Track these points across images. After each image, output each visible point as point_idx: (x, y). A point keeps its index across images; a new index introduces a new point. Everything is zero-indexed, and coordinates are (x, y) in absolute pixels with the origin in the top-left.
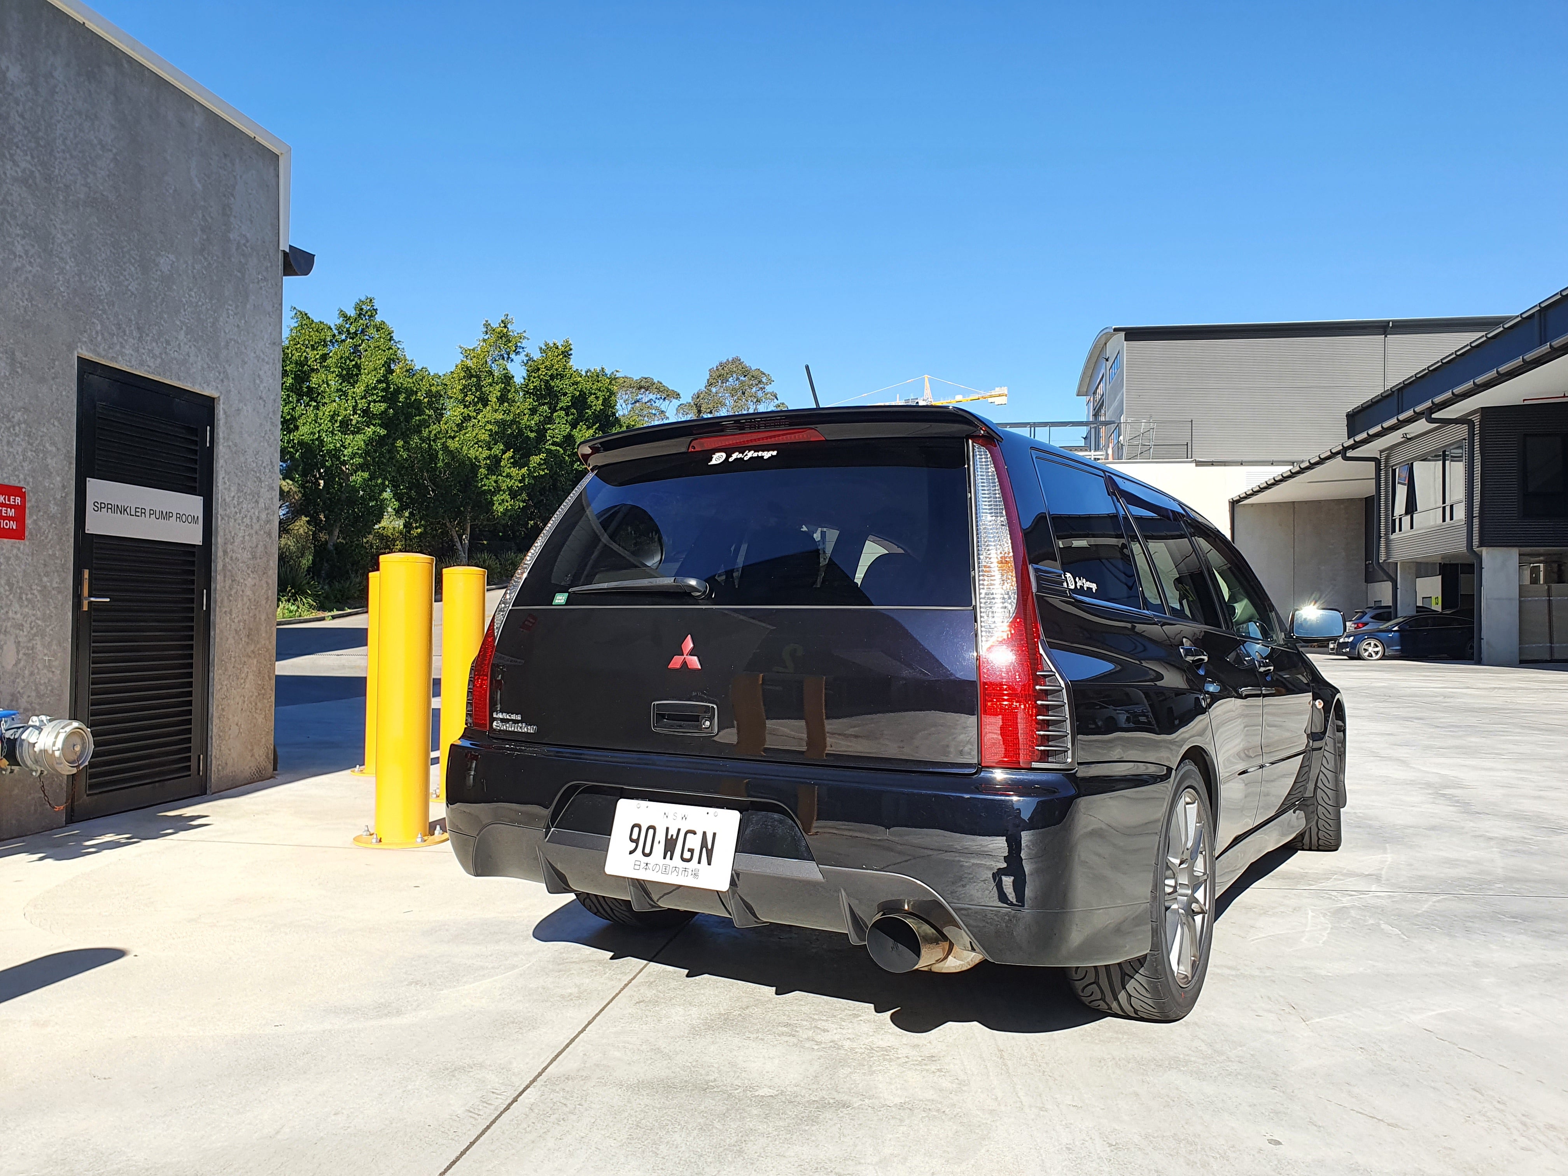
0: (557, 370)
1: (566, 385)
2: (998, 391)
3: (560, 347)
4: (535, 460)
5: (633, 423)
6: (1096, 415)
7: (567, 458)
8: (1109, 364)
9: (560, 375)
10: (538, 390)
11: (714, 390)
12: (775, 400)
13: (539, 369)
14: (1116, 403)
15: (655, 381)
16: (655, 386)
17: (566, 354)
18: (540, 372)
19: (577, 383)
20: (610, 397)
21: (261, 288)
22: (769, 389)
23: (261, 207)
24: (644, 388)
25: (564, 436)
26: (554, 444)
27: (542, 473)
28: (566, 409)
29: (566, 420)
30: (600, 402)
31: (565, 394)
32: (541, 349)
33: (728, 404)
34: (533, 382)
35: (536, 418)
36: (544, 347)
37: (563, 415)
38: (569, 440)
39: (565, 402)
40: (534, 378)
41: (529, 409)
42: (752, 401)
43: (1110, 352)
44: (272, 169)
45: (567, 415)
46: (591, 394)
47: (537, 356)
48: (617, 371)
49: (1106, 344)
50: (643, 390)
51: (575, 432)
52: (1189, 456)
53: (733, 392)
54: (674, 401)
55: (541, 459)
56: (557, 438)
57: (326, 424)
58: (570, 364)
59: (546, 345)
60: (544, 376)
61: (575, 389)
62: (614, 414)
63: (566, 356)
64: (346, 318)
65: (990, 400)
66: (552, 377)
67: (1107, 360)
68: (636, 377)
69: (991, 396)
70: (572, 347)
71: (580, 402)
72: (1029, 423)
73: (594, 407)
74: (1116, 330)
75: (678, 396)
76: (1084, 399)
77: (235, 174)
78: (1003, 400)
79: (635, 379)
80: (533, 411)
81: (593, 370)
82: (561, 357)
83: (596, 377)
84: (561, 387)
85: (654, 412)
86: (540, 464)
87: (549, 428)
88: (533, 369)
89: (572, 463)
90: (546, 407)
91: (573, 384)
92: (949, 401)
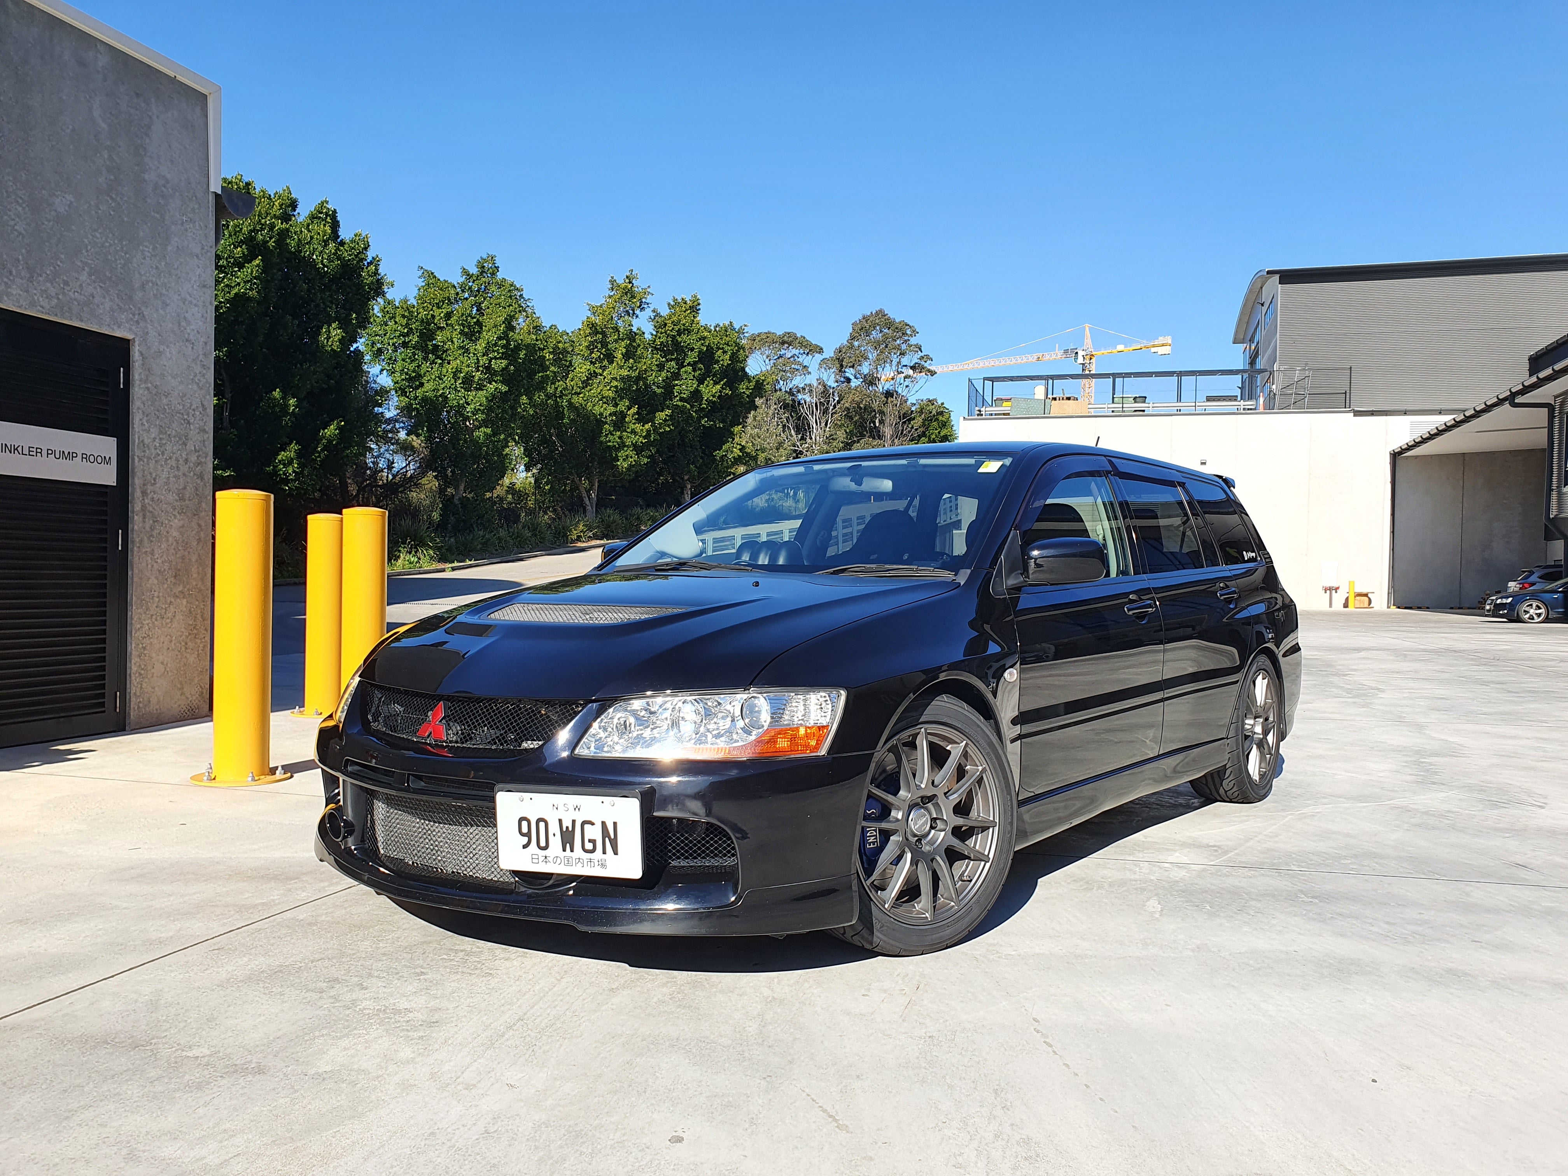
0: (684, 325)
1: (693, 340)
2: (1161, 340)
3: (688, 302)
4: (661, 416)
5: (763, 378)
6: (1252, 363)
7: (694, 414)
8: (1264, 309)
9: (687, 330)
10: (665, 346)
11: (856, 344)
12: (920, 352)
13: (666, 324)
14: (1270, 351)
15: (799, 335)
16: (798, 341)
17: (694, 308)
18: (667, 328)
19: (704, 338)
20: (738, 351)
21: (186, 230)
22: (913, 341)
23: (185, 147)
24: (787, 343)
25: (691, 392)
26: (682, 399)
27: (668, 429)
28: (694, 365)
29: (694, 376)
30: (728, 357)
31: (692, 350)
32: (669, 304)
33: (871, 357)
34: (660, 338)
35: (664, 374)
36: (672, 303)
37: (690, 371)
38: (696, 395)
39: (692, 357)
40: (661, 333)
41: (656, 365)
42: (894, 354)
43: (1266, 297)
44: (198, 110)
45: (694, 370)
46: (719, 348)
47: (665, 312)
48: (745, 326)
49: (1262, 288)
50: (786, 345)
51: (702, 388)
52: (1347, 405)
53: (876, 345)
54: (817, 355)
55: (667, 415)
56: (684, 394)
57: (448, 380)
58: (698, 319)
59: (675, 300)
60: (671, 331)
61: (702, 344)
62: (743, 369)
63: (694, 311)
64: (469, 276)
65: (1153, 350)
66: (679, 333)
67: (1262, 305)
68: (780, 332)
69: (1154, 346)
70: (700, 301)
71: (707, 357)
73: (721, 362)
74: (1269, 272)
75: (821, 350)
76: (1242, 346)
77: (150, 114)
78: (1166, 350)
79: (778, 334)
80: (661, 367)
81: (721, 325)
82: (689, 311)
83: (727, 330)
84: (689, 342)
85: (796, 367)
86: (665, 420)
87: (677, 385)
88: (661, 325)
89: (700, 418)
90: (673, 363)
91: (700, 339)
92: (1110, 351)
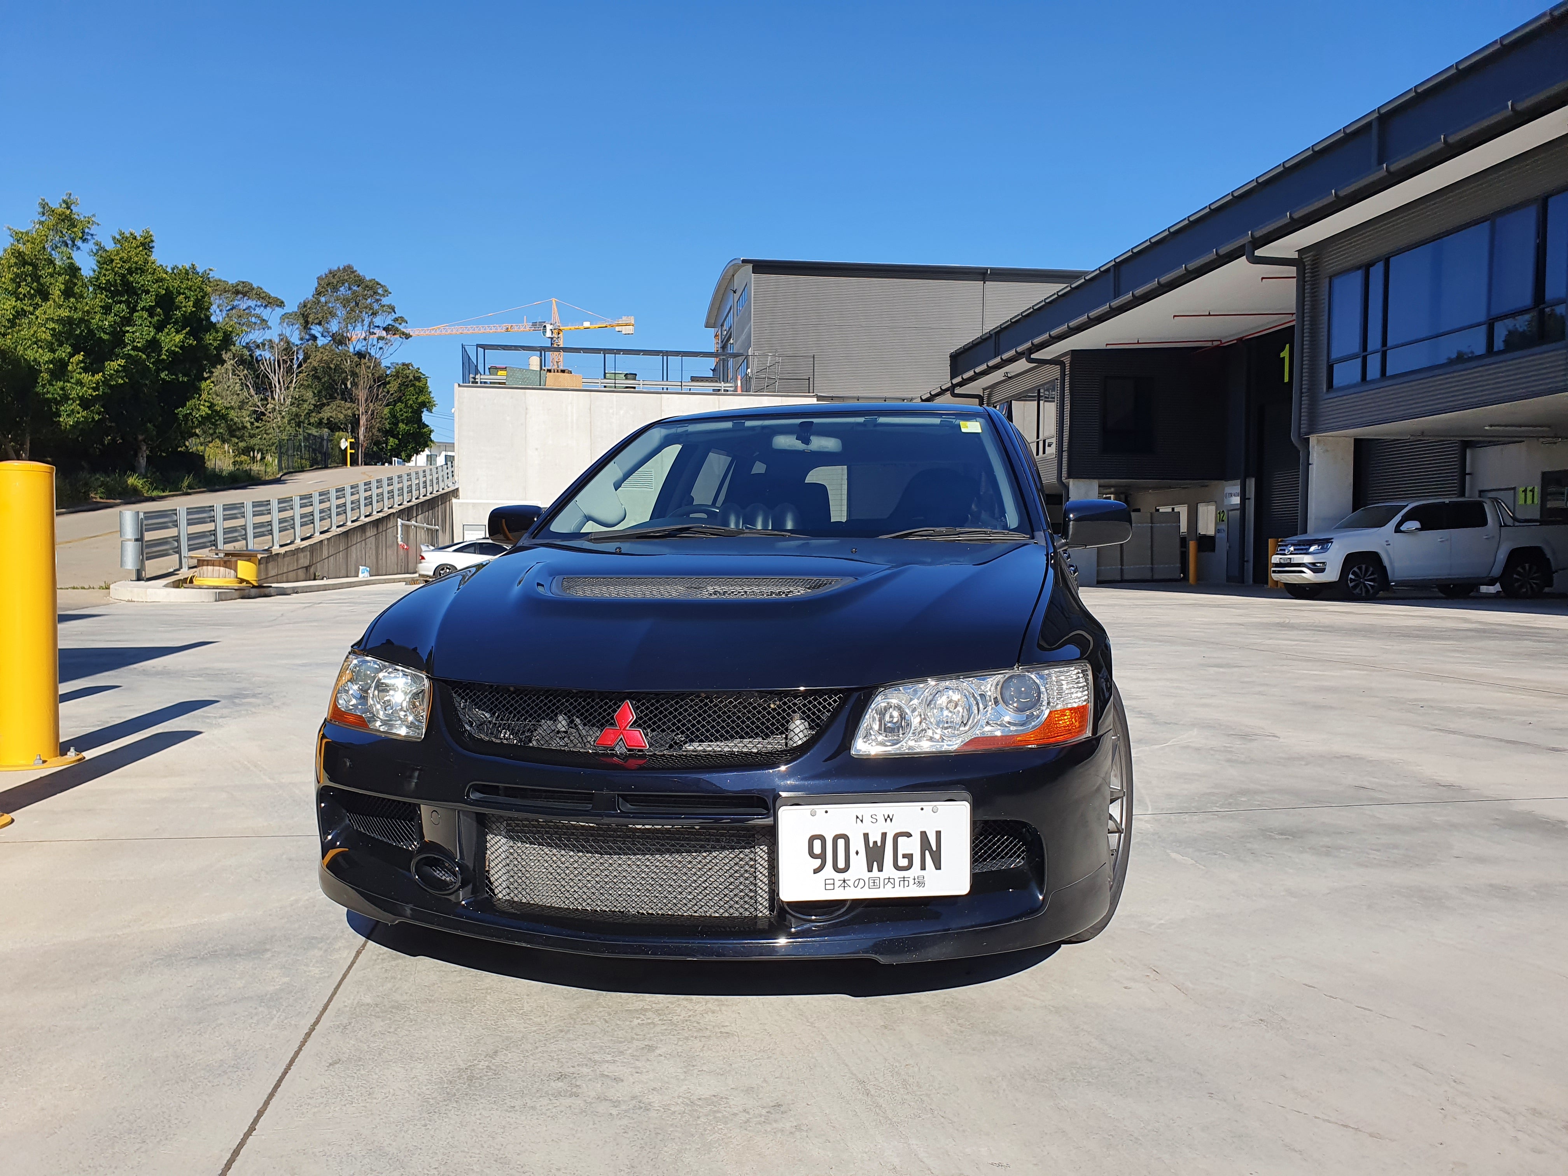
0: (136, 263)
1: (148, 281)
2: (624, 320)
3: (138, 238)
4: (113, 365)
5: (231, 329)
6: (724, 347)
7: (151, 366)
8: (737, 296)
9: (140, 269)
10: (111, 285)
11: (323, 299)
12: (393, 313)
13: (112, 261)
14: (743, 337)
15: (255, 286)
16: (254, 292)
17: (147, 245)
18: (114, 264)
19: (162, 280)
20: (203, 297)
22: (385, 301)
24: (242, 293)
25: (147, 341)
26: (135, 348)
27: (120, 381)
28: (151, 311)
29: (150, 323)
30: (191, 303)
31: (147, 292)
32: (114, 238)
33: (340, 315)
34: (105, 275)
35: (111, 318)
36: (118, 237)
37: (146, 316)
38: (153, 345)
39: (147, 301)
40: (107, 270)
41: (101, 306)
42: (366, 313)
43: (737, 283)
45: (151, 315)
46: (180, 294)
47: (110, 246)
48: (211, 270)
49: (733, 275)
50: (240, 296)
51: (161, 336)
52: (811, 390)
53: (345, 302)
54: (277, 309)
55: (119, 365)
56: (138, 342)
58: (152, 258)
59: (122, 234)
60: (120, 268)
61: (159, 287)
62: (208, 318)
63: (146, 249)
65: (617, 329)
66: (130, 272)
67: (735, 292)
68: (232, 281)
69: (619, 325)
70: (154, 238)
71: (166, 301)
72: (661, 352)
73: (184, 309)
74: (744, 261)
75: (281, 304)
76: (712, 331)
78: (629, 330)
79: (230, 283)
80: (107, 309)
81: (180, 267)
82: (141, 248)
83: (186, 274)
84: (142, 283)
85: (253, 320)
86: (117, 371)
87: (128, 331)
88: (105, 261)
89: (158, 371)
90: (123, 306)
91: (157, 281)
92: (577, 327)
